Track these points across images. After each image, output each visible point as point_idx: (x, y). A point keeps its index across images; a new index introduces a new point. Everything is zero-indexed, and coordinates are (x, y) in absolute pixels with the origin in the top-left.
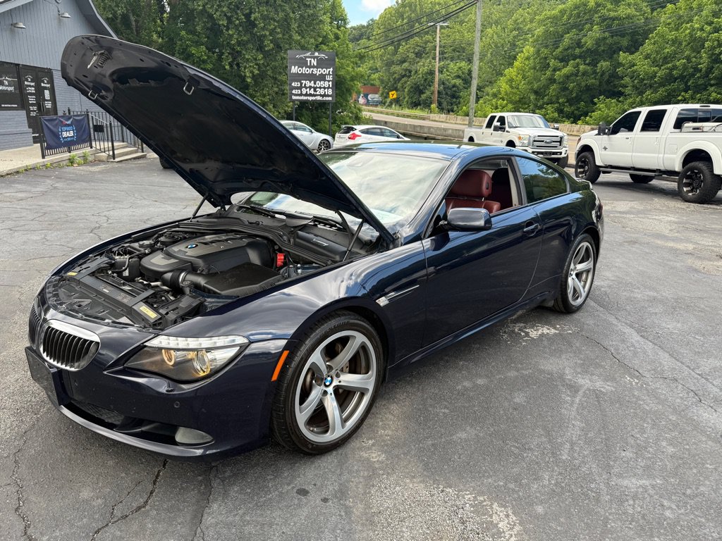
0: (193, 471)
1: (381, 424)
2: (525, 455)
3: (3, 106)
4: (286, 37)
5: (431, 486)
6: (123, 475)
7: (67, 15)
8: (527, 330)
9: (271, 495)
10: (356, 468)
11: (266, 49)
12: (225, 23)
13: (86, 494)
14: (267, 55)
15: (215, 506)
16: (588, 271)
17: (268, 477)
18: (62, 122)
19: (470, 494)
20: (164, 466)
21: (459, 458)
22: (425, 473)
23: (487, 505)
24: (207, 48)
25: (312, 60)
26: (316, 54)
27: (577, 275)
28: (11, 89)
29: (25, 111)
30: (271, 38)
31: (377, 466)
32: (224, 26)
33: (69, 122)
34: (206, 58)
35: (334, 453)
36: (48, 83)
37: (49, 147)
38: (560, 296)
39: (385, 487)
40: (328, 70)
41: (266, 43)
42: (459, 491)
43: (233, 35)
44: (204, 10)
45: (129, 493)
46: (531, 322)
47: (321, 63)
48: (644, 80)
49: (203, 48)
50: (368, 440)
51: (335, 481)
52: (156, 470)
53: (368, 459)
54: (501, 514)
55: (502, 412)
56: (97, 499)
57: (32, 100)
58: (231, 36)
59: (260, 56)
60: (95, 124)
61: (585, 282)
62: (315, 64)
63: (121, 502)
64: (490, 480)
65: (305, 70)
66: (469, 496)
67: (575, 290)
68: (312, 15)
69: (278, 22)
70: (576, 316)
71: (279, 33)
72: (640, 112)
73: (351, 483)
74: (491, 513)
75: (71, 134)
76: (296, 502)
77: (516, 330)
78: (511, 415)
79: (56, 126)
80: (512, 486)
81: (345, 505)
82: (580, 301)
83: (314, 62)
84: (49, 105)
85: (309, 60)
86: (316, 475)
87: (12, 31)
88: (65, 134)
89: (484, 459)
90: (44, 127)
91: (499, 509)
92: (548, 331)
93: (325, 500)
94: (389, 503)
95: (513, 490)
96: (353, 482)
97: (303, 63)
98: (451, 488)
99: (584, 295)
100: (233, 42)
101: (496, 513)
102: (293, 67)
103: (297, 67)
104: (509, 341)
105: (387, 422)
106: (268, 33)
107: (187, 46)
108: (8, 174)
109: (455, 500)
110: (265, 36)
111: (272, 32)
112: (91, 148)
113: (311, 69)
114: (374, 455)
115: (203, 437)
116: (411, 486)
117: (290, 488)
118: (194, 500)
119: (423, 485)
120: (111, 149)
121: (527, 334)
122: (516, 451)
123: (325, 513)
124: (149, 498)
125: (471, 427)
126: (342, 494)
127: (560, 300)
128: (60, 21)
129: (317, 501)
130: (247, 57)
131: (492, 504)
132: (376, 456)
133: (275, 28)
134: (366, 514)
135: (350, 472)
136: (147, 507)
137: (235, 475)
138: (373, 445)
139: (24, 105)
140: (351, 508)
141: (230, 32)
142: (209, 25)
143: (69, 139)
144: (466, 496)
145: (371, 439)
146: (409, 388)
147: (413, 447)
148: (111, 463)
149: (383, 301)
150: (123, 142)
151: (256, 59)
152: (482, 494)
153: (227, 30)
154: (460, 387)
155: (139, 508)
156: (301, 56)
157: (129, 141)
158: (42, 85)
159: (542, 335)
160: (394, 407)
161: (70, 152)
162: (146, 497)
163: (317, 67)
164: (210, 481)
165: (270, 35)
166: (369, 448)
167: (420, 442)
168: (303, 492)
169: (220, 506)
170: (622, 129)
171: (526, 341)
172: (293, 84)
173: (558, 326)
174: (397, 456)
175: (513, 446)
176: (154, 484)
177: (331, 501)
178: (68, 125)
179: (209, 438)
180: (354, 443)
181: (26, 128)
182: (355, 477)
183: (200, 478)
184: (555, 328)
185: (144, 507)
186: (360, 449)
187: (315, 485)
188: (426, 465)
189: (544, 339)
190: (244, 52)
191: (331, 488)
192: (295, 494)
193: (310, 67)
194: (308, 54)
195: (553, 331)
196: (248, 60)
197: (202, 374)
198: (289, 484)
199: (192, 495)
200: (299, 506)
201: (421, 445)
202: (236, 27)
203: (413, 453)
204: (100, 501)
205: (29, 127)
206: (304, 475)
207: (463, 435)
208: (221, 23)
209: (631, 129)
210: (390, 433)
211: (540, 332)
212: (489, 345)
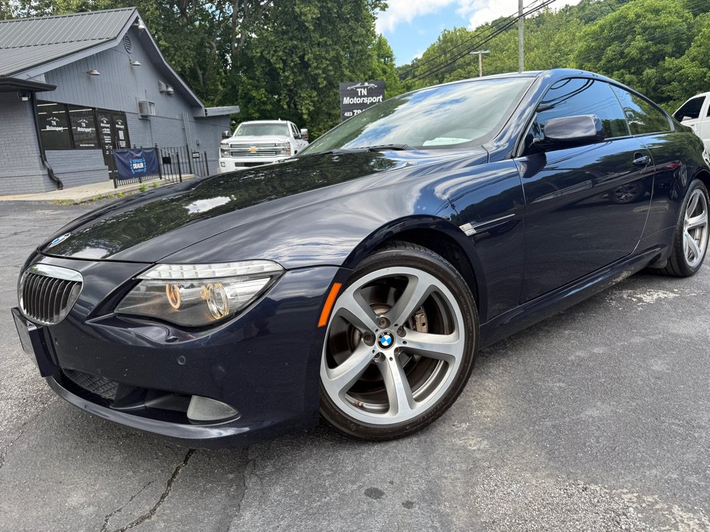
0: (223, 468)
1: (474, 403)
2: (696, 435)
3: (81, 145)
4: (338, 73)
5: (564, 481)
6: (130, 473)
7: (137, 63)
8: (639, 296)
9: (328, 498)
10: (448, 459)
11: (321, 86)
12: (281, 66)
13: (75, 499)
14: (321, 92)
15: (247, 515)
16: (701, 227)
17: (325, 473)
18: (133, 154)
19: (630, 492)
20: (185, 462)
21: (598, 442)
22: (551, 463)
23: (662, 509)
24: (266, 91)
25: (363, 90)
26: (366, 84)
27: (690, 231)
28: (89, 130)
29: (101, 150)
30: (324, 76)
31: (478, 456)
32: (281, 69)
33: (139, 155)
34: (265, 99)
35: (415, 439)
36: (122, 125)
37: (122, 178)
38: (674, 254)
39: (496, 485)
40: (378, 98)
41: (319, 81)
42: (611, 488)
43: (288, 77)
44: (262, 56)
45: (132, 497)
46: (639, 288)
47: (371, 93)
48: (693, 81)
49: (263, 90)
50: (460, 422)
51: (421, 477)
52: (175, 466)
53: (464, 448)
54: (691, 523)
55: (640, 383)
56: (89, 506)
57: (107, 140)
58: (287, 78)
59: (315, 94)
60: (164, 156)
61: (700, 240)
62: (366, 94)
63: (119, 511)
64: (654, 471)
65: (356, 100)
66: (629, 496)
67: (690, 249)
68: (361, 51)
69: (330, 60)
70: (694, 279)
71: (330, 71)
72: (704, 98)
73: (444, 480)
74: (673, 521)
75: (142, 165)
76: (365, 507)
77: (625, 296)
78: (655, 384)
79: (127, 158)
80: (693, 479)
81: (439, 511)
82: (696, 262)
83: (365, 92)
84: (123, 144)
85: (359, 90)
86: (392, 469)
87: (89, 78)
88: (136, 166)
89: (636, 442)
90: (116, 159)
91: (686, 516)
92: (666, 296)
93: (408, 505)
94: (506, 508)
95: (698, 486)
96: (446, 478)
97: (354, 94)
98: (597, 484)
99: (700, 255)
100: (289, 83)
101: (682, 522)
102: (345, 98)
103: (348, 98)
104: (619, 307)
105: (482, 401)
106: (321, 72)
107: (249, 90)
108: (82, 202)
109: (609, 503)
110: (319, 74)
111: (325, 71)
112: (161, 178)
113: (362, 99)
114: (472, 442)
115: (223, 411)
116: (534, 482)
117: (355, 487)
118: (218, 507)
119: (552, 481)
120: (179, 179)
121: (640, 300)
122: (681, 430)
123: (409, 524)
124: (158, 504)
125: (603, 402)
126: (432, 495)
127: (674, 258)
128: (132, 69)
129: (397, 507)
130: (302, 95)
131: (671, 508)
132: (475, 443)
133: (327, 66)
134: (473, 524)
135: (441, 465)
136: (154, 518)
137: (278, 471)
138: (468, 429)
139: (100, 145)
140: (448, 515)
141: (286, 74)
142: (267, 70)
143: (139, 171)
144: (623, 496)
145: (464, 421)
146: (504, 361)
147: (525, 430)
148: (117, 458)
149: (468, 229)
150: (191, 173)
151: (311, 97)
152: (649, 491)
153: (284, 72)
154: (572, 357)
155: (143, 519)
156: (352, 87)
157: (196, 173)
158: (117, 126)
159: (659, 299)
160: (489, 383)
161: (141, 182)
162: (154, 503)
163: (367, 96)
164: (243, 479)
165: (323, 73)
166: (464, 434)
167: (535, 423)
168: (375, 493)
169: (255, 514)
170: (685, 117)
171: (642, 306)
172: (346, 114)
173: (675, 290)
174: (505, 442)
175: (673, 424)
176: (169, 485)
177: (417, 506)
178: (138, 158)
179: (233, 412)
180: (442, 428)
181: (102, 165)
182: (448, 471)
183: (231, 476)
184: (673, 292)
185: (149, 517)
186: (451, 434)
187: (392, 483)
188: (550, 453)
189: (663, 303)
190: (300, 91)
191: (415, 488)
192: (364, 497)
193: (361, 97)
194: (359, 85)
195: (672, 295)
196: (303, 98)
197: (218, 317)
198: (353, 483)
199: (218, 499)
200: (370, 513)
201: (536, 427)
202: (292, 68)
203: (527, 437)
204: (91, 509)
205: (106, 164)
206: (375, 469)
207: (596, 413)
208: (277, 66)
209: (695, 115)
210: (490, 413)
211: (655, 296)
212: (596, 313)
